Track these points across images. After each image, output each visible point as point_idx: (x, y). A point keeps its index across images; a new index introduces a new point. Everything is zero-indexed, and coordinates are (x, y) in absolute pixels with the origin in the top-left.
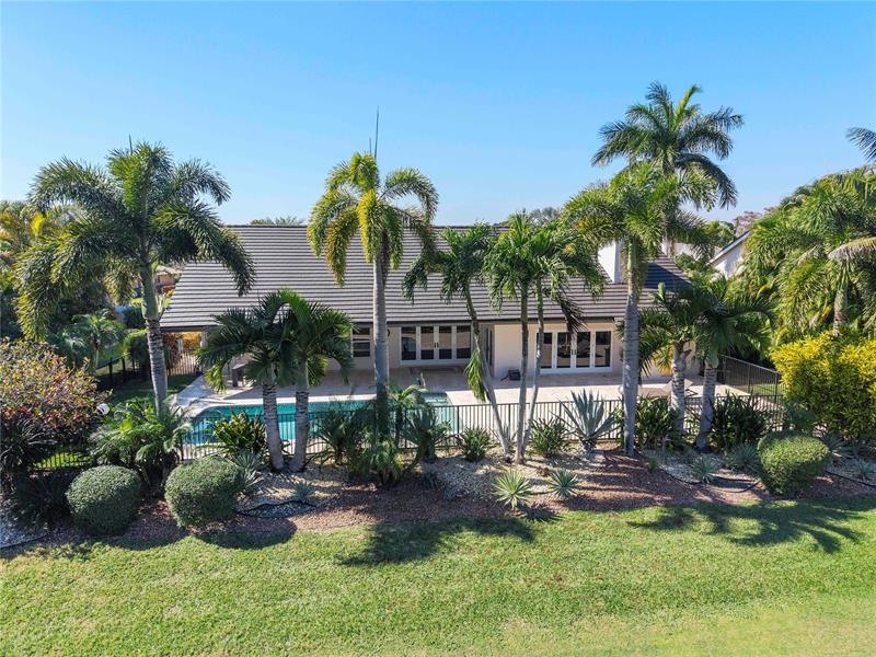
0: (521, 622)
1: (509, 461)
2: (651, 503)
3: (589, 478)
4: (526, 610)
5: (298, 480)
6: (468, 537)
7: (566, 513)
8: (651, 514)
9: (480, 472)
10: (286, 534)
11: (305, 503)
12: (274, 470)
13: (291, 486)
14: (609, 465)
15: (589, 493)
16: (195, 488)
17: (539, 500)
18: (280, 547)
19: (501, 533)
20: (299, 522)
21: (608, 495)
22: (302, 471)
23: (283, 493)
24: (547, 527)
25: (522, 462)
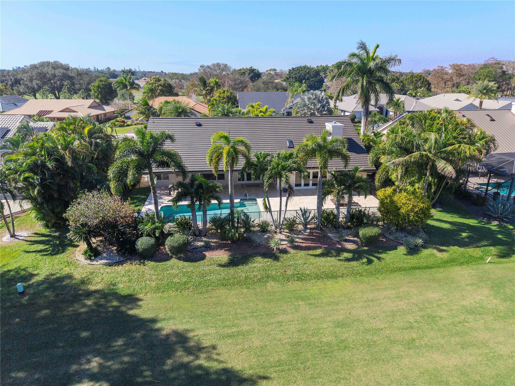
0: (272, 283)
1: (276, 232)
2: (320, 248)
3: (302, 239)
4: (274, 280)
5: (204, 239)
6: (259, 259)
7: (292, 251)
8: (319, 251)
9: (266, 236)
10: (203, 258)
11: (208, 247)
12: (195, 235)
13: (202, 241)
14: (311, 234)
15: (301, 244)
16: (176, 245)
17: (284, 247)
18: (202, 262)
19: (270, 257)
20: (207, 254)
21: (307, 245)
22: (205, 236)
23: (200, 244)
24: (285, 256)
25: (280, 233)
